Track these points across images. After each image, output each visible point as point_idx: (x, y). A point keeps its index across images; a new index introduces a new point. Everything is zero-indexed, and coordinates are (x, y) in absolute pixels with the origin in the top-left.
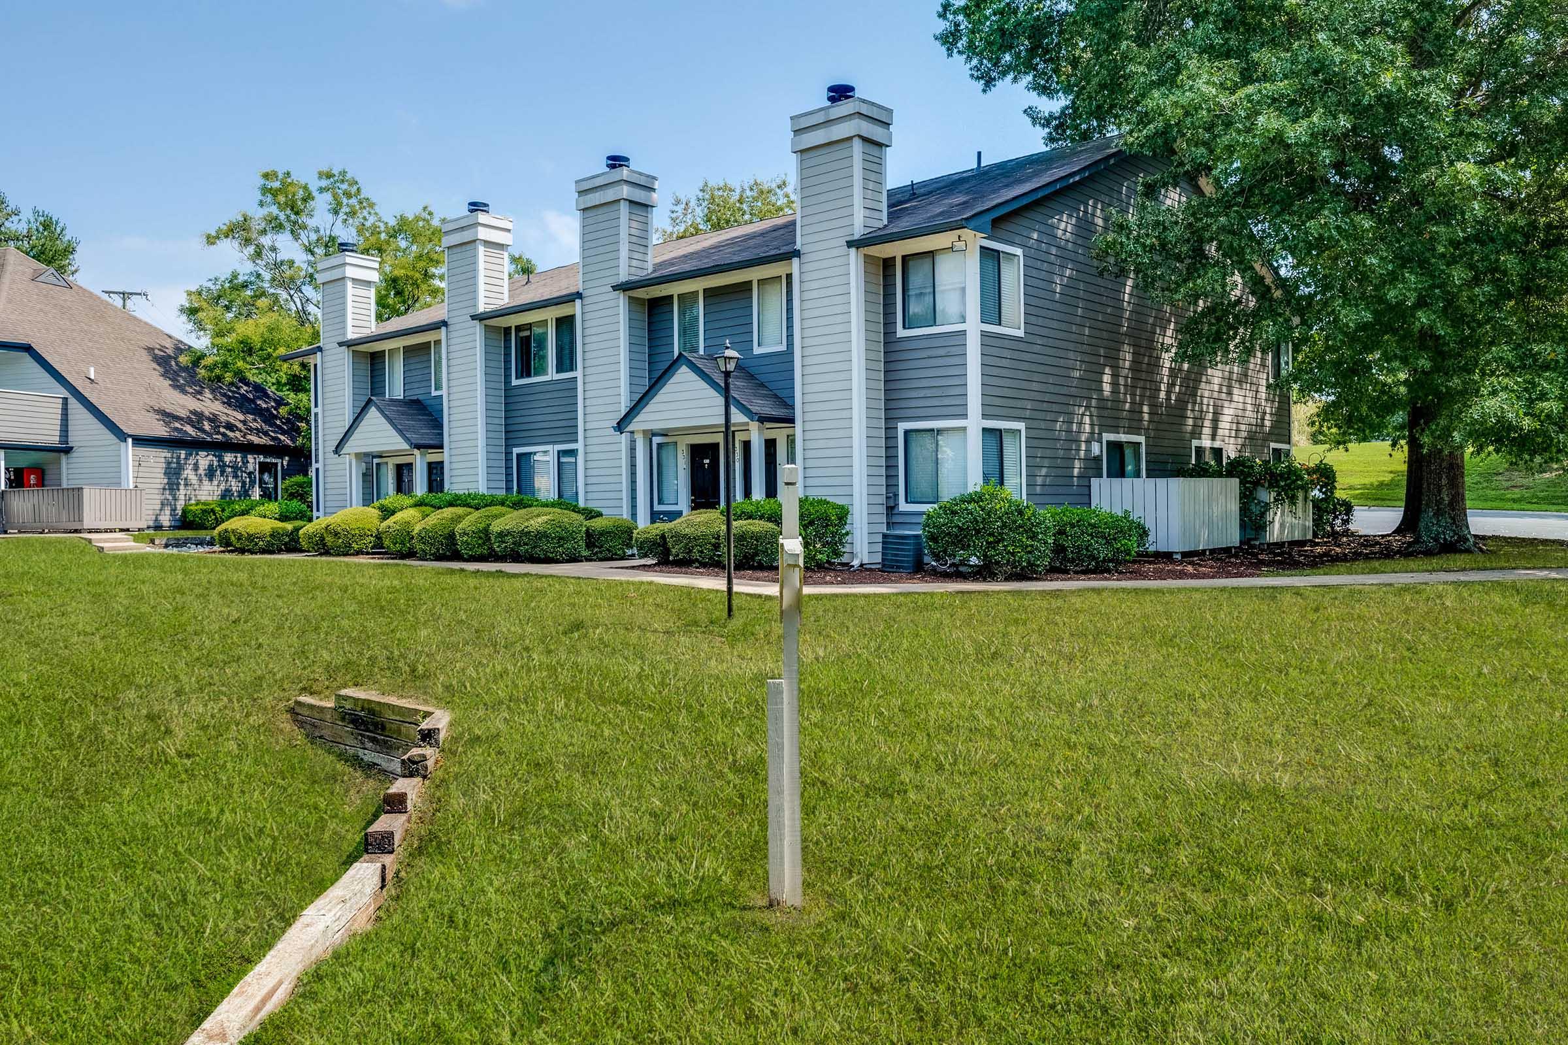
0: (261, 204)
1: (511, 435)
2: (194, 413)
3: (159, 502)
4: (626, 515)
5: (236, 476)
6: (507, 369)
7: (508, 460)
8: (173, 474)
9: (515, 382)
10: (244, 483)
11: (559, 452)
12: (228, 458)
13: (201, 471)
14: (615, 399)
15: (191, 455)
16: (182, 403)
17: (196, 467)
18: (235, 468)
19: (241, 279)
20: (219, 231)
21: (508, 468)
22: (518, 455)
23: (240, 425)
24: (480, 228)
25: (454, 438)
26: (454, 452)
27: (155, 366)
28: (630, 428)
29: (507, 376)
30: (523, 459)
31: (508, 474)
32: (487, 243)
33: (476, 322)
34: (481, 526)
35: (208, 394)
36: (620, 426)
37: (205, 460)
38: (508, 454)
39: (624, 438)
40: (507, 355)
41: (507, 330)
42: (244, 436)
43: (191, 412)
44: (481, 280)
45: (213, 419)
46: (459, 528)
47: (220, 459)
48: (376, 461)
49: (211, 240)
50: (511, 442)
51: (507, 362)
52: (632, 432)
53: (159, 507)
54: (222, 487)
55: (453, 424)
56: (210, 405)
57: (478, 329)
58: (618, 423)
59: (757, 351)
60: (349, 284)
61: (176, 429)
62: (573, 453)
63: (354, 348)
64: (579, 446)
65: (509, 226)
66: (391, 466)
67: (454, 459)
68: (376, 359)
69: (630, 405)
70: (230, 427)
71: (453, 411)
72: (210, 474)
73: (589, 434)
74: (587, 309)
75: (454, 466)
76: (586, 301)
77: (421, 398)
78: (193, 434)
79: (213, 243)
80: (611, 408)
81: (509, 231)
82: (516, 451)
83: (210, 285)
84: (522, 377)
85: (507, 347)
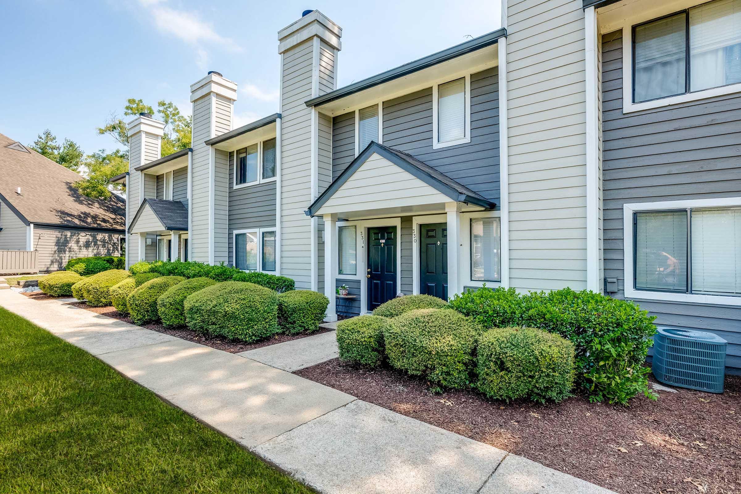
0: (126, 114)
1: (232, 222)
2: (85, 213)
3: (49, 261)
4: (314, 288)
5: (104, 246)
6: (231, 179)
7: (230, 238)
8: (62, 246)
9: (235, 187)
10: (109, 250)
11: (263, 233)
12: (100, 236)
13: (81, 243)
14: (305, 192)
15: (75, 234)
16: (77, 208)
17: (78, 242)
18: (104, 241)
19: (121, 153)
20: (107, 127)
21: (230, 243)
22: (236, 235)
23: (111, 221)
24: (213, 84)
25: (195, 223)
26: (195, 232)
27: (68, 190)
28: (319, 213)
29: (231, 183)
30: (240, 239)
31: (230, 248)
32: (218, 95)
33: (210, 147)
34: (178, 298)
35: (96, 205)
36: (311, 211)
37: (84, 237)
38: (230, 234)
39: (313, 222)
40: (231, 169)
41: (231, 154)
42: (112, 226)
43: (82, 213)
44: (214, 119)
45: (95, 218)
46: (163, 297)
47: (94, 237)
48: (158, 238)
49: (102, 132)
50: (232, 226)
51: (231, 174)
52: (321, 217)
53: (50, 263)
54: (95, 251)
55: (195, 215)
56: (96, 210)
57: (210, 151)
58: (310, 208)
59: (436, 146)
60: (143, 135)
61: (68, 221)
62: (273, 233)
63: (145, 171)
64: (277, 229)
65: (235, 87)
66: (165, 241)
67: (195, 237)
68: (159, 178)
69: (318, 196)
70: (104, 221)
71: (194, 206)
72: (87, 245)
73: (285, 219)
74: (285, 125)
75: (195, 241)
76: (285, 120)
77: (181, 200)
78: (78, 223)
79: (103, 133)
80: (303, 198)
81: (235, 91)
82: (235, 232)
83: (100, 153)
84: (241, 183)
85: (231, 165)
